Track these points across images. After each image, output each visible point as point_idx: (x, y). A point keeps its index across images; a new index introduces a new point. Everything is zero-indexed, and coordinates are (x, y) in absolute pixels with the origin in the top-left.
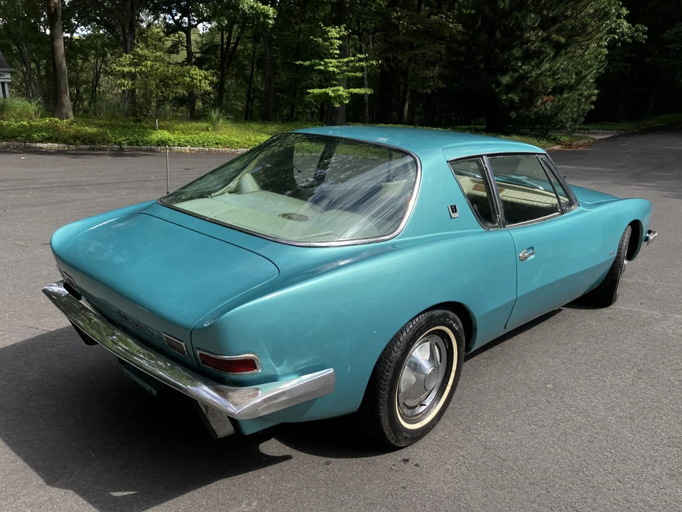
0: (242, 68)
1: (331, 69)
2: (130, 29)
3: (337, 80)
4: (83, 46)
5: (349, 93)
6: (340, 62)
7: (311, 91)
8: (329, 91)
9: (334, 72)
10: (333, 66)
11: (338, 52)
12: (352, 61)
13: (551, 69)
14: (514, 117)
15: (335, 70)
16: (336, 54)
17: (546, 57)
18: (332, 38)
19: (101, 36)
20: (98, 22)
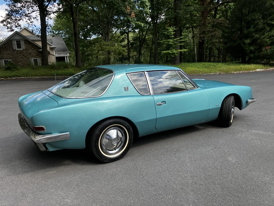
0: (148, 45)
1: (170, 43)
2: (107, 35)
3: (173, 47)
4: (94, 42)
5: (177, 52)
6: (174, 40)
7: (163, 52)
8: (169, 51)
9: (171, 44)
10: (171, 42)
11: (173, 36)
12: (179, 40)
13: (268, 35)
14: (252, 56)
15: (172, 43)
16: (172, 37)
17: (266, 30)
18: (170, 32)
19: (100, 38)
20: (98, 33)
